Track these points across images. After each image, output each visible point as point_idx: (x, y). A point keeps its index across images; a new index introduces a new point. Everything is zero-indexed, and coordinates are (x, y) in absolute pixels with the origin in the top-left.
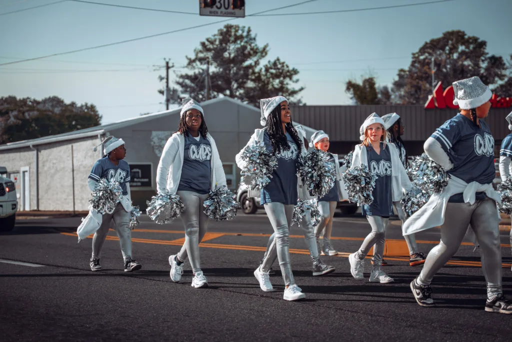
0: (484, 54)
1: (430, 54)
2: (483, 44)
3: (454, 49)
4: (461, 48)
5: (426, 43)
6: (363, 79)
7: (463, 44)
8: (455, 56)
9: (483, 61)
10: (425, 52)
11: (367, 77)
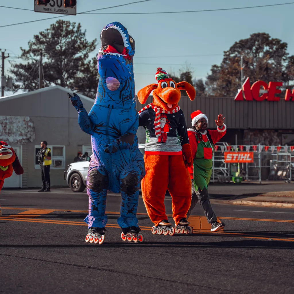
0: (285, 54)
1: (239, 53)
2: (284, 46)
3: (260, 49)
4: (266, 48)
5: (236, 43)
6: (181, 73)
7: (267, 45)
8: (261, 55)
9: (284, 60)
10: (235, 51)
11: (185, 72)
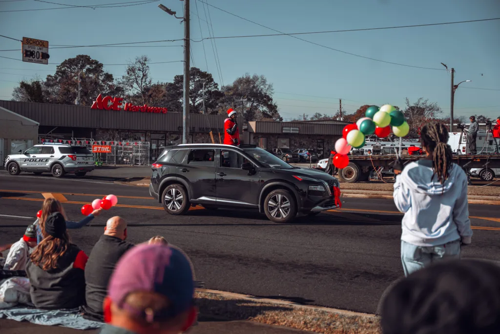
0: (102, 71)
1: (68, 67)
2: (101, 65)
3: (83, 66)
4: (88, 66)
5: (66, 60)
6: (33, 81)
7: (88, 64)
8: (84, 70)
9: (101, 76)
10: (64, 66)
11: (35, 81)
